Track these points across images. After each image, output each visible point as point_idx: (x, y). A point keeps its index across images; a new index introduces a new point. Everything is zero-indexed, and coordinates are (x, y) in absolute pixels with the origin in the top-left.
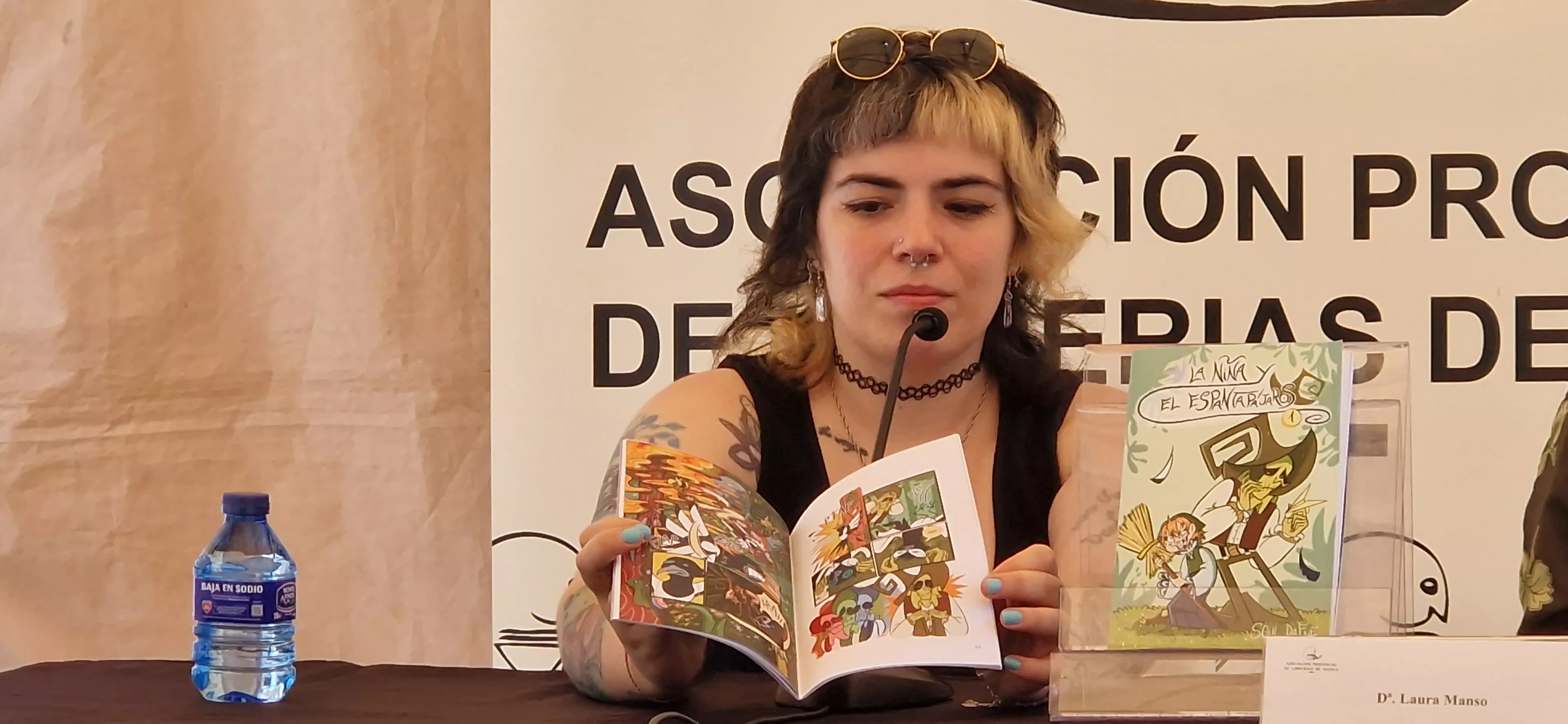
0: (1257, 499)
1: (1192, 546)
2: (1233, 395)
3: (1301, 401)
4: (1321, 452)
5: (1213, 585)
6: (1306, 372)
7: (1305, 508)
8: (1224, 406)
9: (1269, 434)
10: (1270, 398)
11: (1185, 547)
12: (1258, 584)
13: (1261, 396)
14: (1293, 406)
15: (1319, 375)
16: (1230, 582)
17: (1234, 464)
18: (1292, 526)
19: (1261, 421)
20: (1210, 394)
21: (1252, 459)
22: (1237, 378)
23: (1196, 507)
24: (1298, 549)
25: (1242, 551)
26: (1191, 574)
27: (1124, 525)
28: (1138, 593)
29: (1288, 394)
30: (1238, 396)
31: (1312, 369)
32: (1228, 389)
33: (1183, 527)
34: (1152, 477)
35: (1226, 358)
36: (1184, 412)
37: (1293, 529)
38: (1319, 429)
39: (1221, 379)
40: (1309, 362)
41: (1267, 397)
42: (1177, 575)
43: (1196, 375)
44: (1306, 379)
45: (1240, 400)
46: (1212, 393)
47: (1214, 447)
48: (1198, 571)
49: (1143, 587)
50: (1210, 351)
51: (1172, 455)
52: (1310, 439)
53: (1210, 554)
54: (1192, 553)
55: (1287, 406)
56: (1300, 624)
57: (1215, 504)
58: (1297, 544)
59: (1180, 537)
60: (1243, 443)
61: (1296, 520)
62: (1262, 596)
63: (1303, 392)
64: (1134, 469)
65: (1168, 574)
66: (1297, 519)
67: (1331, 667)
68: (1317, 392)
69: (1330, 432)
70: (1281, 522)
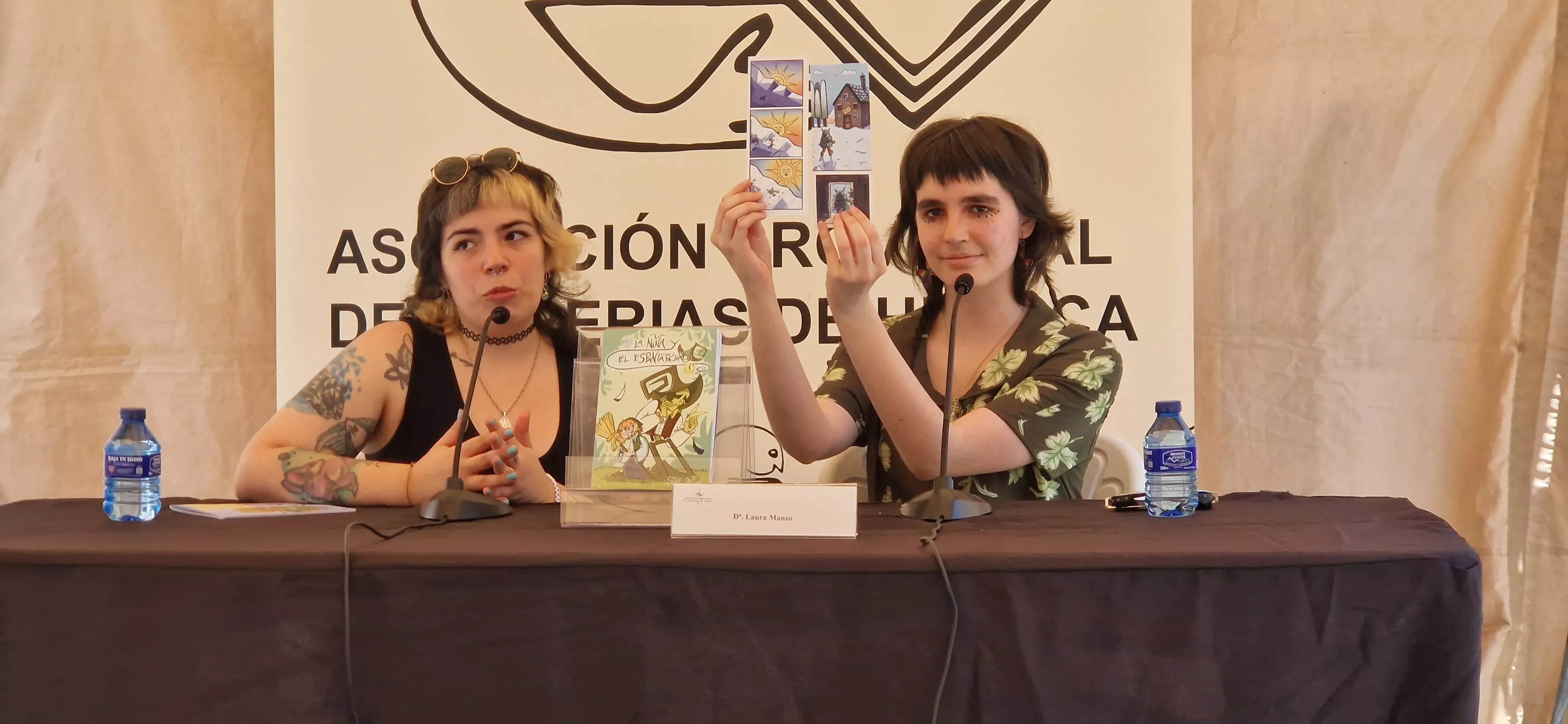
0: (671, 410)
1: (635, 435)
2: (658, 355)
3: (694, 359)
4: (706, 386)
5: (647, 456)
6: (698, 344)
7: (696, 416)
8: (653, 361)
9: (677, 376)
10: (678, 358)
11: (632, 435)
12: (671, 456)
13: (673, 356)
14: (690, 362)
15: (704, 345)
16: (656, 454)
17: (658, 392)
18: (689, 425)
19: (673, 370)
20: (646, 355)
21: (668, 389)
22: (660, 347)
23: (638, 414)
24: (692, 438)
25: (662, 438)
26: (635, 450)
27: (599, 423)
28: (607, 460)
29: (687, 355)
30: (661, 356)
31: (701, 342)
32: (656, 353)
33: (631, 425)
34: (614, 398)
35: (655, 336)
36: (631, 364)
37: (690, 427)
38: (704, 374)
39: (652, 347)
40: (699, 338)
41: (676, 357)
42: (628, 450)
43: (638, 345)
44: (697, 348)
45: (662, 358)
47: (647, 383)
48: (639, 449)
49: (610, 457)
50: (645, 332)
51: (625, 386)
52: (699, 380)
53: (645, 440)
54: (635, 439)
55: (687, 362)
56: (693, 477)
57: (648, 413)
59: (629, 430)
60: (663, 381)
61: (692, 423)
62: (673, 462)
63: (696, 354)
64: (605, 393)
65: (623, 450)
66: (692, 421)
67: (709, 500)
68: (703, 355)
69: (710, 375)
70: (683, 423)
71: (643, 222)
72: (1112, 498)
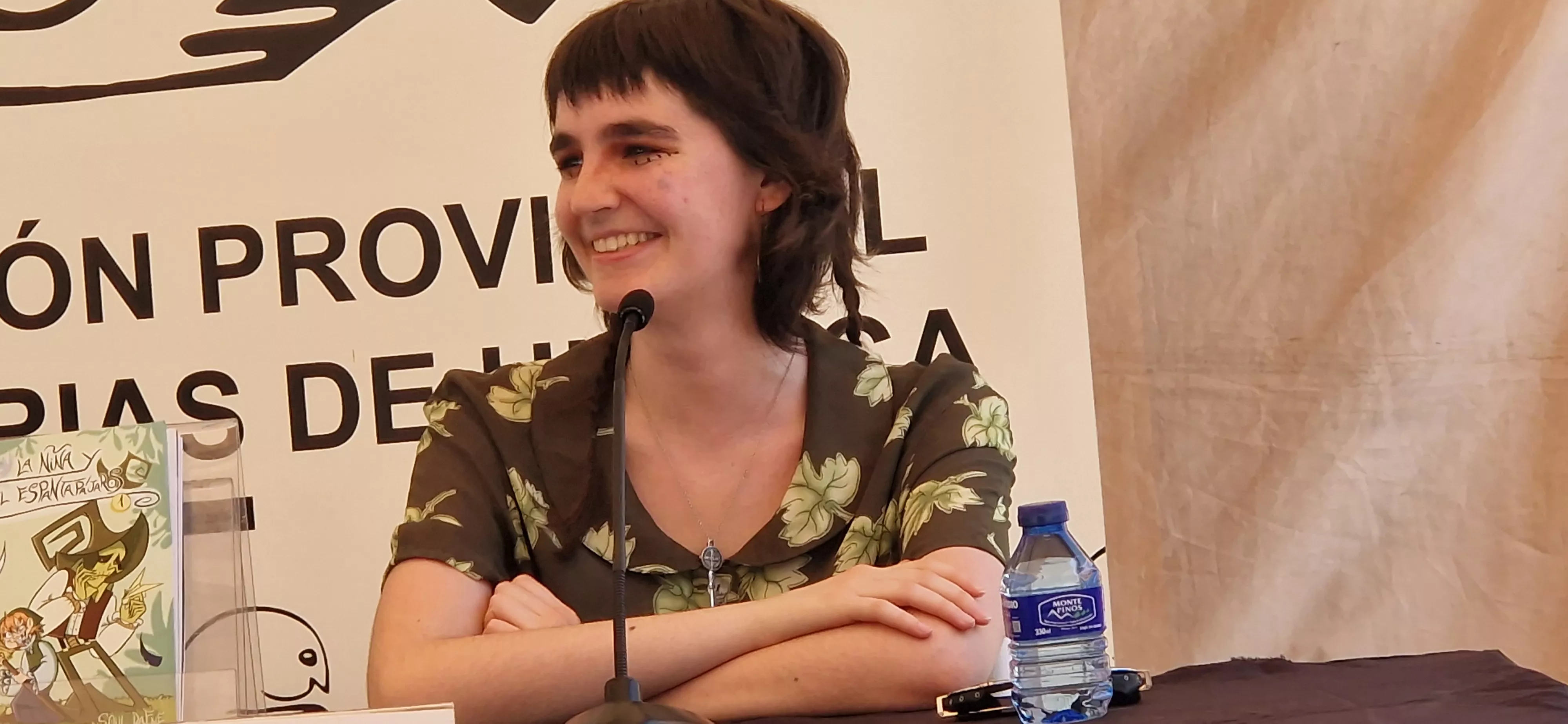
0: (93, 587)
1: (30, 641)
2: (61, 484)
3: (129, 485)
4: (153, 534)
5: (55, 680)
6: (133, 455)
7: (142, 593)
8: (53, 496)
9: (99, 520)
10: (98, 484)
11: (24, 642)
13: (89, 482)
14: (121, 490)
15: (145, 456)
16: (72, 675)
17: (67, 554)
18: (130, 612)
19: (91, 509)
20: (39, 486)
21: (85, 547)
22: (64, 468)
23: (32, 601)
24: (137, 635)
25: (82, 641)
26: (33, 670)
29: (114, 478)
30: (66, 485)
31: (138, 452)
32: (56, 479)
33: (20, 622)
35: (52, 448)
36: (14, 505)
37: (131, 615)
38: (150, 512)
39: (49, 471)
40: (135, 445)
41: (95, 483)
42: (18, 671)
43: (23, 467)
44: (133, 462)
45: (69, 489)
46: (41, 486)
47: (45, 538)
48: (40, 665)
50: (36, 443)
51: (5, 550)
52: (141, 524)
53: (50, 647)
54: (31, 648)
55: (116, 490)
56: (146, 712)
57: (50, 596)
58: (136, 630)
59: (19, 632)
60: (74, 532)
61: (134, 606)
62: (106, 685)
63: (131, 475)
65: (10, 671)
66: (135, 604)
68: (144, 474)
69: (161, 513)
70: (118, 609)
71: (30, 238)
72: (949, 697)
